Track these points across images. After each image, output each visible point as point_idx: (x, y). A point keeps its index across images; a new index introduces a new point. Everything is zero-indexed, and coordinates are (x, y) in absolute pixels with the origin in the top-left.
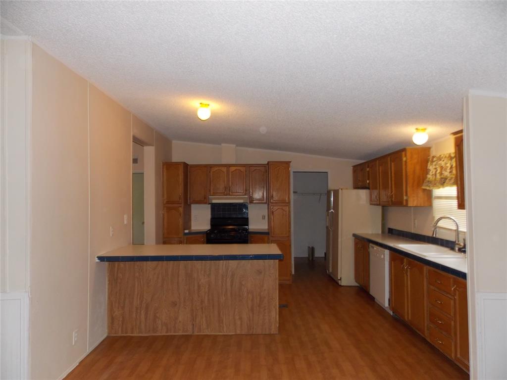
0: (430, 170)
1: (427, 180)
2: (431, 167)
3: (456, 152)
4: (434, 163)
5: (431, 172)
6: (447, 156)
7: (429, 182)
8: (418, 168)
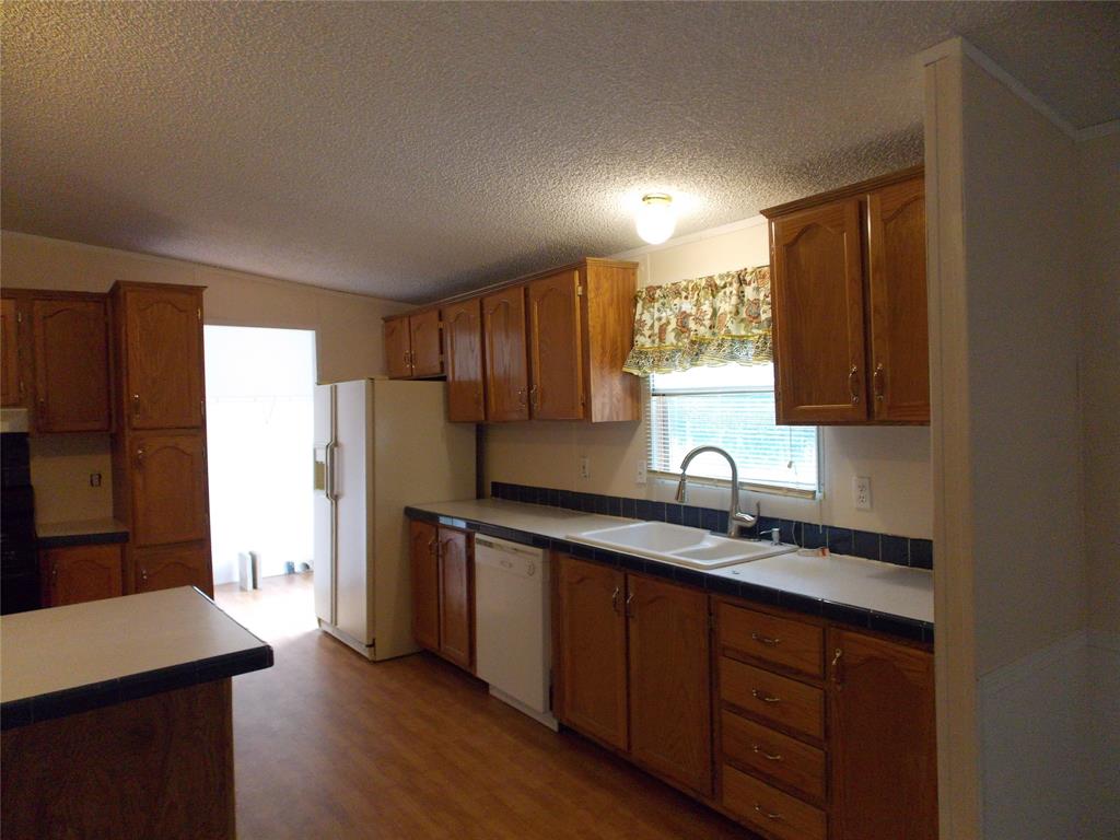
0: (642, 323)
1: (636, 349)
2: (646, 316)
3: (771, 266)
4: (657, 305)
5: (647, 327)
6: (703, 283)
7: (643, 353)
8: (612, 316)
